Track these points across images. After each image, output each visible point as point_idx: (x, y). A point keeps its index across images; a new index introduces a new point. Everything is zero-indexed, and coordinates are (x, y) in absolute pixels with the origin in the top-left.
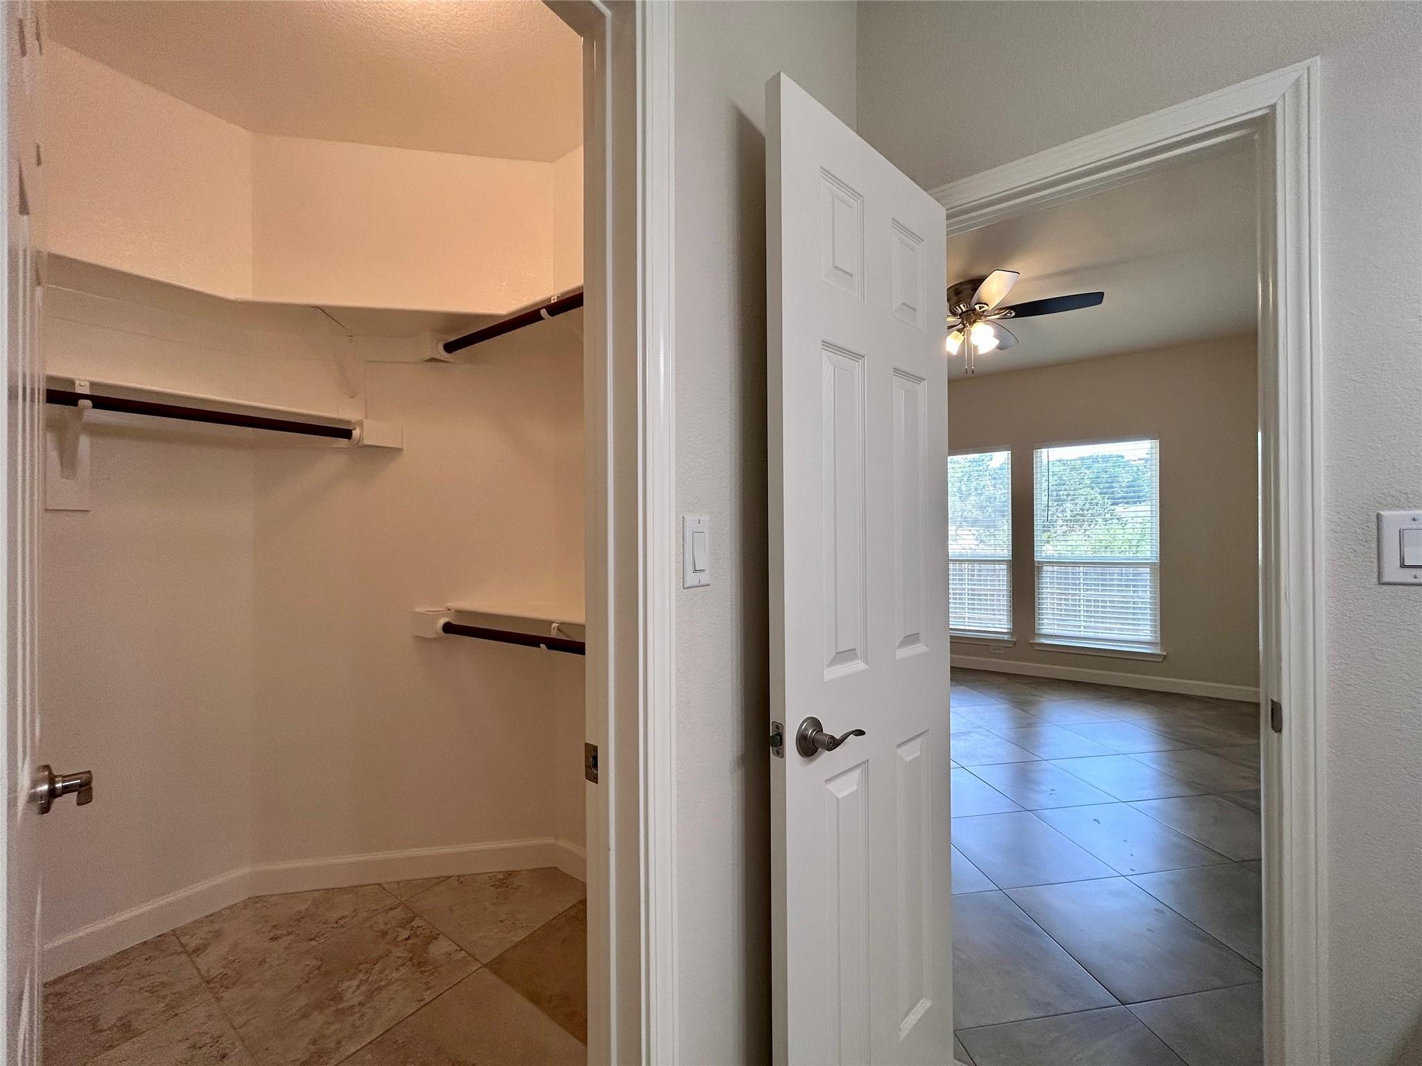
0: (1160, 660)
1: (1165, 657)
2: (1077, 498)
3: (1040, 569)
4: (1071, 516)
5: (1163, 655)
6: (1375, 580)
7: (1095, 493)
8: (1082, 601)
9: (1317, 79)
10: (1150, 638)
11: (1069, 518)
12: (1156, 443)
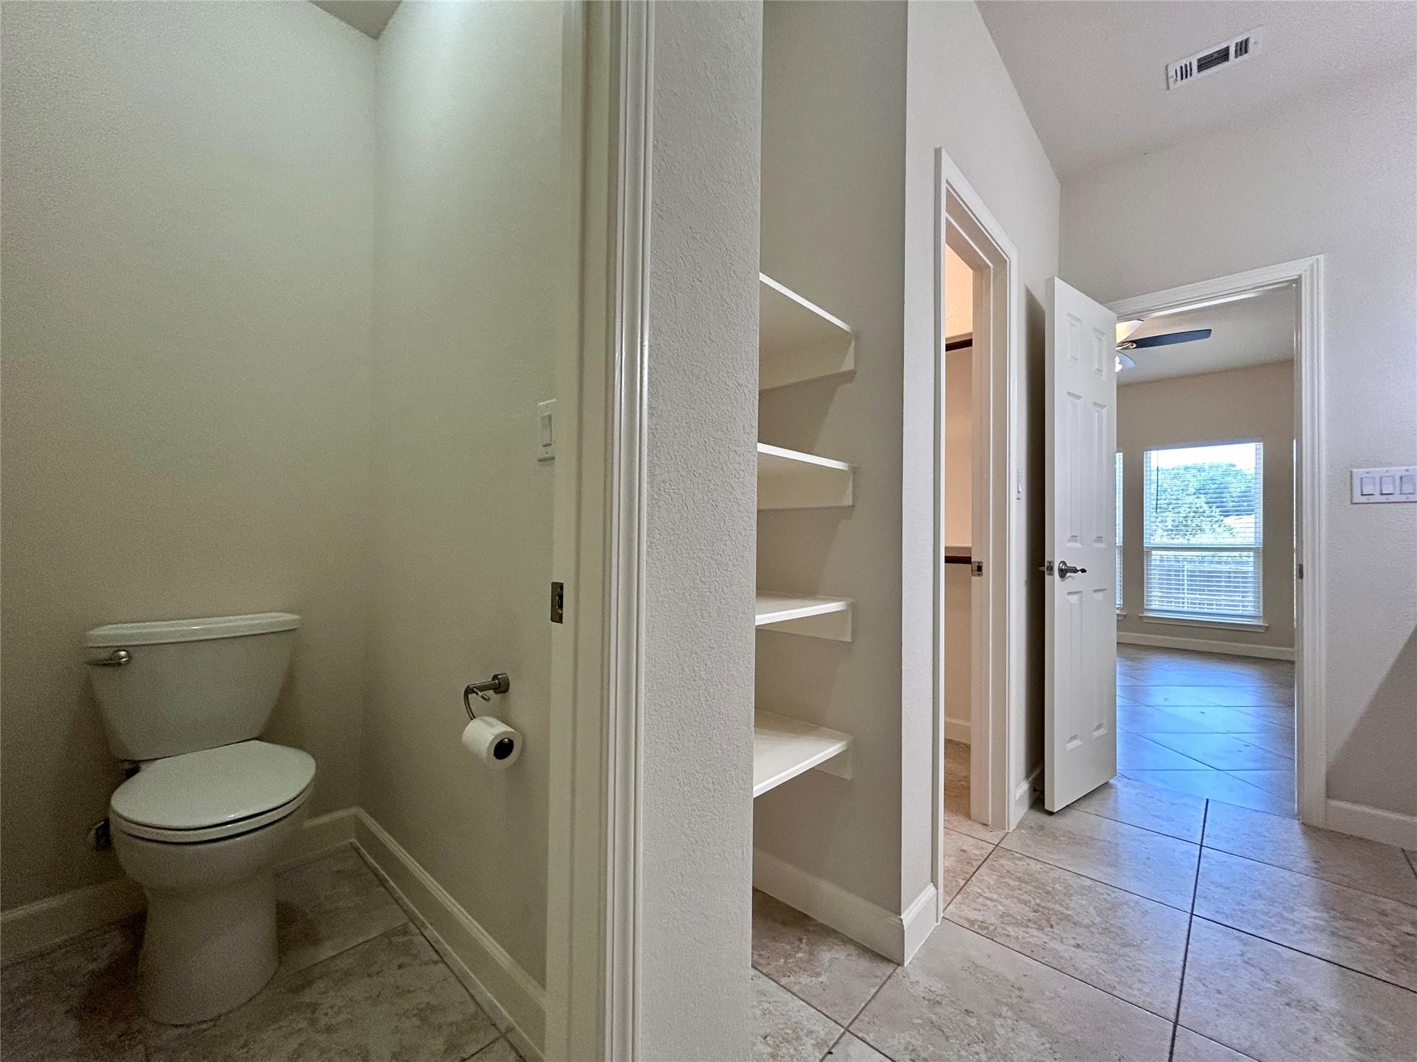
0: (1263, 631)
1: (1267, 628)
2: (1180, 507)
3: (1149, 554)
4: (1172, 526)
5: (1265, 626)
6: (1349, 503)
7: (1201, 501)
8: (1186, 603)
9: (1322, 265)
10: (1253, 612)
11: (1170, 527)
12: (1261, 445)
